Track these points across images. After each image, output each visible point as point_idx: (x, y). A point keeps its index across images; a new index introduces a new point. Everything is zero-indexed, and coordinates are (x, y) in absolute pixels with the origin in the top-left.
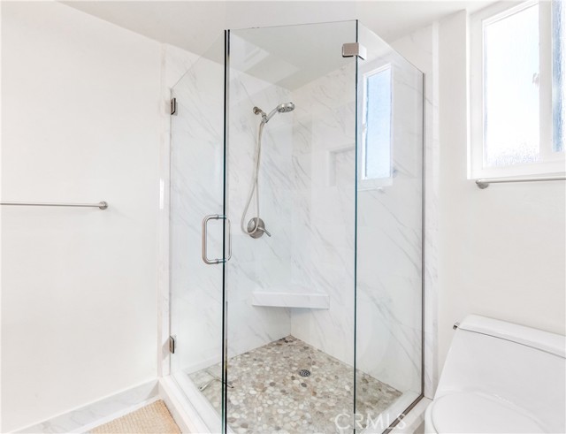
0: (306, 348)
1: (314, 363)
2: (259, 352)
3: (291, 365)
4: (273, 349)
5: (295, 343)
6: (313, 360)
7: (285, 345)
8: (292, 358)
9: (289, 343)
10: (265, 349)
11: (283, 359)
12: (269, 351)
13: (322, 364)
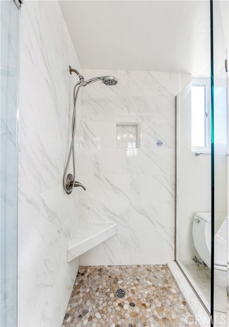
0: (100, 270)
1: (117, 279)
2: (75, 304)
3: (107, 294)
4: (81, 290)
5: (89, 271)
6: (113, 277)
7: (85, 278)
8: (101, 287)
9: (86, 275)
10: (76, 297)
11: (97, 294)
12: (81, 295)
13: (121, 276)
